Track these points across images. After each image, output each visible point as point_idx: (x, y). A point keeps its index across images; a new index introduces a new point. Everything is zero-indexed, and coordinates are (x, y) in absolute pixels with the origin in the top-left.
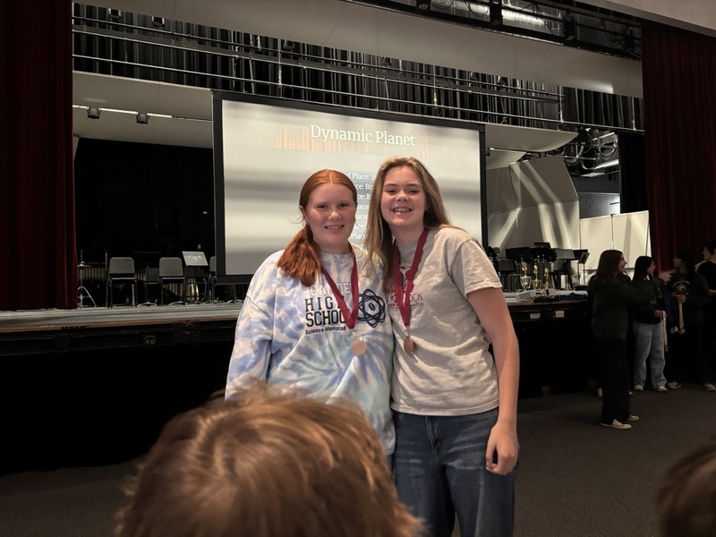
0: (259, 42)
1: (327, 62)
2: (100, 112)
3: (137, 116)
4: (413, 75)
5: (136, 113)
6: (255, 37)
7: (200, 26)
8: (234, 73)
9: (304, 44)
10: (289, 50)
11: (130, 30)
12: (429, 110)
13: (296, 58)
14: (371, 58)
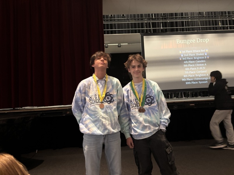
0: (154, 16)
1: (176, 18)
2: (108, 46)
3: (118, 45)
4: (209, 17)
5: (118, 44)
6: (152, 14)
7: (134, 14)
8: (145, 27)
9: (167, 13)
10: (163, 16)
11: (115, 20)
12: (216, 28)
13: (165, 19)
14: (192, 14)
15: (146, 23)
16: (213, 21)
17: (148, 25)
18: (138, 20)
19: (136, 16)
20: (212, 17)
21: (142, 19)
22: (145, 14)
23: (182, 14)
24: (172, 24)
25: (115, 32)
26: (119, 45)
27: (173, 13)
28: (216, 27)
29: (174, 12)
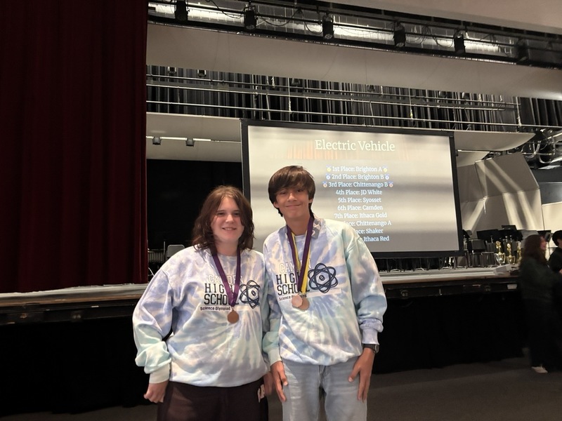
0: (273, 81)
1: (324, 92)
2: (161, 140)
3: (187, 141)
4: (391, 97)
5: (185, 139)
6: (270, 78)
7: (229, 73)
8: (255, 105)
9: (305, 80)
10: (295, 86)
11: (181, 81)
12: (406, 123)
13: (300, 91)
14: (357, 87)
15: (257, 97)
16: (399, 106)
17: (261, 101)
18: (239, 87)
19: (235, 77)
20: (398, 97)
21: (248, 87)
22: (254, 76)
23: (336, 86)
24: (314, 105)
25: (181, 110)
26: (190, 141)
27: (318, 82)
28: (406, 121)
29: (319, 79)
